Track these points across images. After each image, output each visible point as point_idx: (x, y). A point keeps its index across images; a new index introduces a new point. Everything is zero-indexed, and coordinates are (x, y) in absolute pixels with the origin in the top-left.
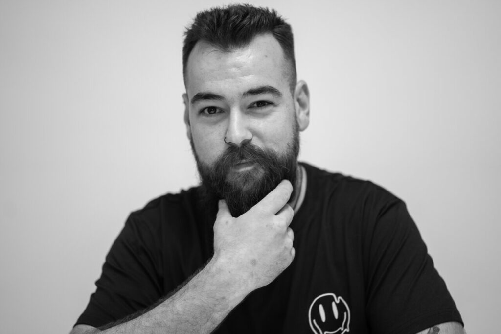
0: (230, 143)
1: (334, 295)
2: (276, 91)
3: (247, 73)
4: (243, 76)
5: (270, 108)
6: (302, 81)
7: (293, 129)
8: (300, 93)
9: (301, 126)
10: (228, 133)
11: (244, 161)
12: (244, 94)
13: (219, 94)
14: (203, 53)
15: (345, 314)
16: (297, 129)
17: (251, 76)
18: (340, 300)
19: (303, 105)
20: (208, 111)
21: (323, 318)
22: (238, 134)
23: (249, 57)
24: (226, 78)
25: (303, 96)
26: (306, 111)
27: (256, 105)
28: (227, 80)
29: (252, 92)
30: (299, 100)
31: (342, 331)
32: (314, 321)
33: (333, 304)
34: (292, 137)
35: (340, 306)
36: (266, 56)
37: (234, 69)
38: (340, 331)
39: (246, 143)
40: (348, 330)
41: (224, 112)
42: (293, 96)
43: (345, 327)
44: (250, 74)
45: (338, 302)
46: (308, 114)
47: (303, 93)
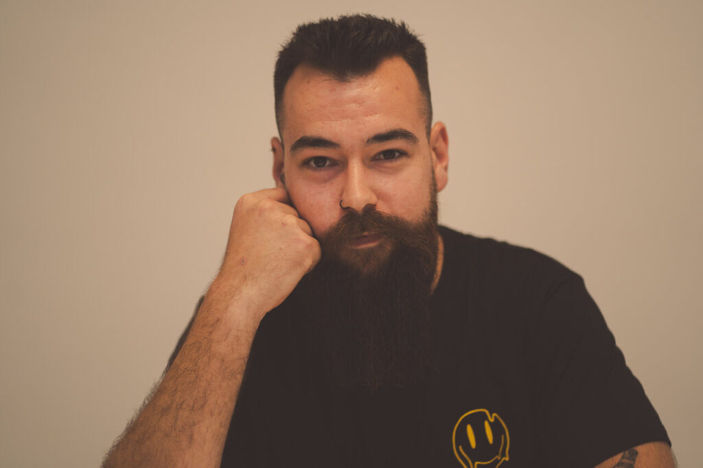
0: (348, 208)
1: (487, 412)
2: (411, 136)
3: (372, 111)
4: (367, 116)
5: (403, 160)
6: (439, 123)
7: (431, 189)
8: (437, 140)
9: (439, 184)
10: (344, 194)
11: (366, 233)
12: (368, 141)
13: (334, 140)
14: (309, 82)
15: (503, 437)
16: (435, 188)
17: (378, 115)
18: (496, 418)
19: (441, 156)
20: (315, 163)
21: (473, 443)
22: (359, 197)
23: (374, 89)
24: (343, 118)
25: (440, 144)
26: (444, 164)
27: (382, 156)
28: (345, 121)
29: (380, 138)
30: (435, 149)
31: (499, 461)
32: (460, 448)
33: (486, 424)
34: (429, 199)
35: (495, 426)
36: (397, 88)
37: (354, 106)
38: (497, 461)
39: (370, 209)
40: (507, 459)
41: (337, 164)
42: (429, 143)
43: (503, 455)
44: (376, 113)
45: (492, 420)
46: (446, 168)
47: (441, 140)
